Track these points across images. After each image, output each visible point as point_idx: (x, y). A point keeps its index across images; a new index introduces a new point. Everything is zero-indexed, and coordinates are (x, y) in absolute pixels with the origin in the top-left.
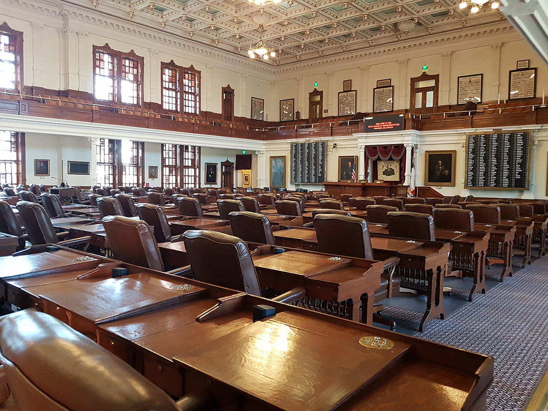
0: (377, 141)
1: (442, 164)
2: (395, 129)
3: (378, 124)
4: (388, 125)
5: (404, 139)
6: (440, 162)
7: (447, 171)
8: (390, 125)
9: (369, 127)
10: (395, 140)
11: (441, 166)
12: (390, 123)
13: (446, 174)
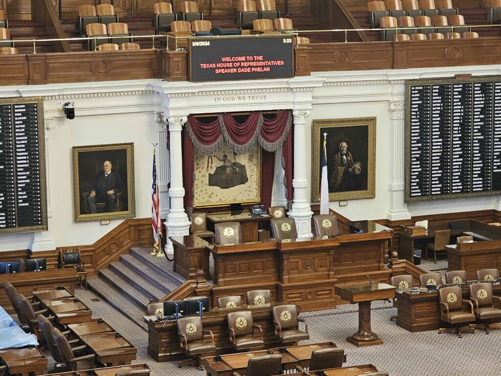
0: (222, 102)
1: (348, 149)
2: (274, 74)
3: (228, 59)
4: (254, 64)
5: (297, 100)
6: (344, 144)
7: (358, 166)
8: (260, 64)
9: (204, 66)
10: (268, 100)
11: (347, 155)
12: (261, 58)
13: (357, 172)
